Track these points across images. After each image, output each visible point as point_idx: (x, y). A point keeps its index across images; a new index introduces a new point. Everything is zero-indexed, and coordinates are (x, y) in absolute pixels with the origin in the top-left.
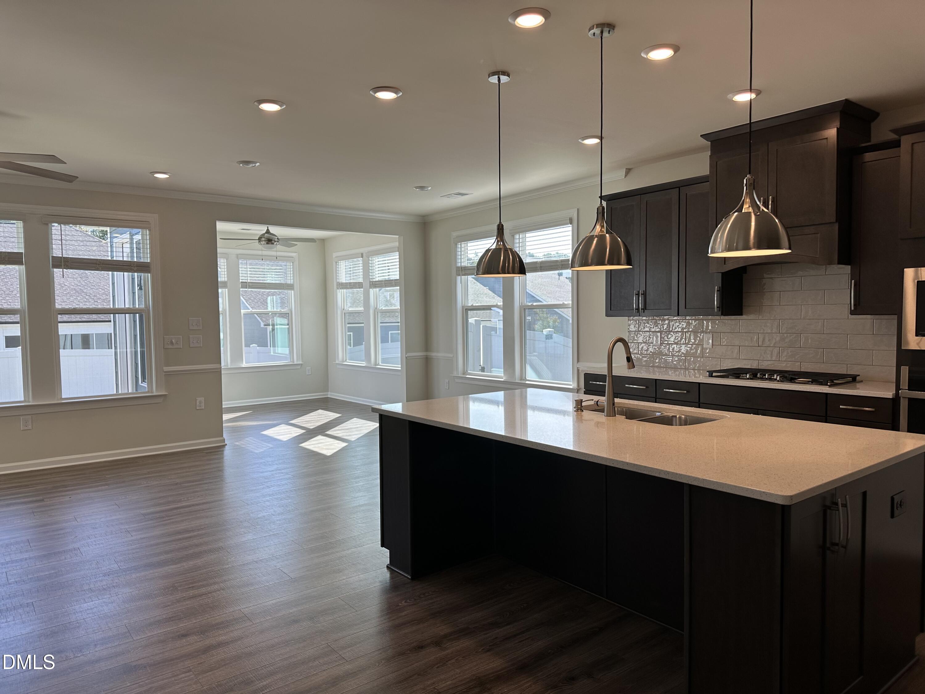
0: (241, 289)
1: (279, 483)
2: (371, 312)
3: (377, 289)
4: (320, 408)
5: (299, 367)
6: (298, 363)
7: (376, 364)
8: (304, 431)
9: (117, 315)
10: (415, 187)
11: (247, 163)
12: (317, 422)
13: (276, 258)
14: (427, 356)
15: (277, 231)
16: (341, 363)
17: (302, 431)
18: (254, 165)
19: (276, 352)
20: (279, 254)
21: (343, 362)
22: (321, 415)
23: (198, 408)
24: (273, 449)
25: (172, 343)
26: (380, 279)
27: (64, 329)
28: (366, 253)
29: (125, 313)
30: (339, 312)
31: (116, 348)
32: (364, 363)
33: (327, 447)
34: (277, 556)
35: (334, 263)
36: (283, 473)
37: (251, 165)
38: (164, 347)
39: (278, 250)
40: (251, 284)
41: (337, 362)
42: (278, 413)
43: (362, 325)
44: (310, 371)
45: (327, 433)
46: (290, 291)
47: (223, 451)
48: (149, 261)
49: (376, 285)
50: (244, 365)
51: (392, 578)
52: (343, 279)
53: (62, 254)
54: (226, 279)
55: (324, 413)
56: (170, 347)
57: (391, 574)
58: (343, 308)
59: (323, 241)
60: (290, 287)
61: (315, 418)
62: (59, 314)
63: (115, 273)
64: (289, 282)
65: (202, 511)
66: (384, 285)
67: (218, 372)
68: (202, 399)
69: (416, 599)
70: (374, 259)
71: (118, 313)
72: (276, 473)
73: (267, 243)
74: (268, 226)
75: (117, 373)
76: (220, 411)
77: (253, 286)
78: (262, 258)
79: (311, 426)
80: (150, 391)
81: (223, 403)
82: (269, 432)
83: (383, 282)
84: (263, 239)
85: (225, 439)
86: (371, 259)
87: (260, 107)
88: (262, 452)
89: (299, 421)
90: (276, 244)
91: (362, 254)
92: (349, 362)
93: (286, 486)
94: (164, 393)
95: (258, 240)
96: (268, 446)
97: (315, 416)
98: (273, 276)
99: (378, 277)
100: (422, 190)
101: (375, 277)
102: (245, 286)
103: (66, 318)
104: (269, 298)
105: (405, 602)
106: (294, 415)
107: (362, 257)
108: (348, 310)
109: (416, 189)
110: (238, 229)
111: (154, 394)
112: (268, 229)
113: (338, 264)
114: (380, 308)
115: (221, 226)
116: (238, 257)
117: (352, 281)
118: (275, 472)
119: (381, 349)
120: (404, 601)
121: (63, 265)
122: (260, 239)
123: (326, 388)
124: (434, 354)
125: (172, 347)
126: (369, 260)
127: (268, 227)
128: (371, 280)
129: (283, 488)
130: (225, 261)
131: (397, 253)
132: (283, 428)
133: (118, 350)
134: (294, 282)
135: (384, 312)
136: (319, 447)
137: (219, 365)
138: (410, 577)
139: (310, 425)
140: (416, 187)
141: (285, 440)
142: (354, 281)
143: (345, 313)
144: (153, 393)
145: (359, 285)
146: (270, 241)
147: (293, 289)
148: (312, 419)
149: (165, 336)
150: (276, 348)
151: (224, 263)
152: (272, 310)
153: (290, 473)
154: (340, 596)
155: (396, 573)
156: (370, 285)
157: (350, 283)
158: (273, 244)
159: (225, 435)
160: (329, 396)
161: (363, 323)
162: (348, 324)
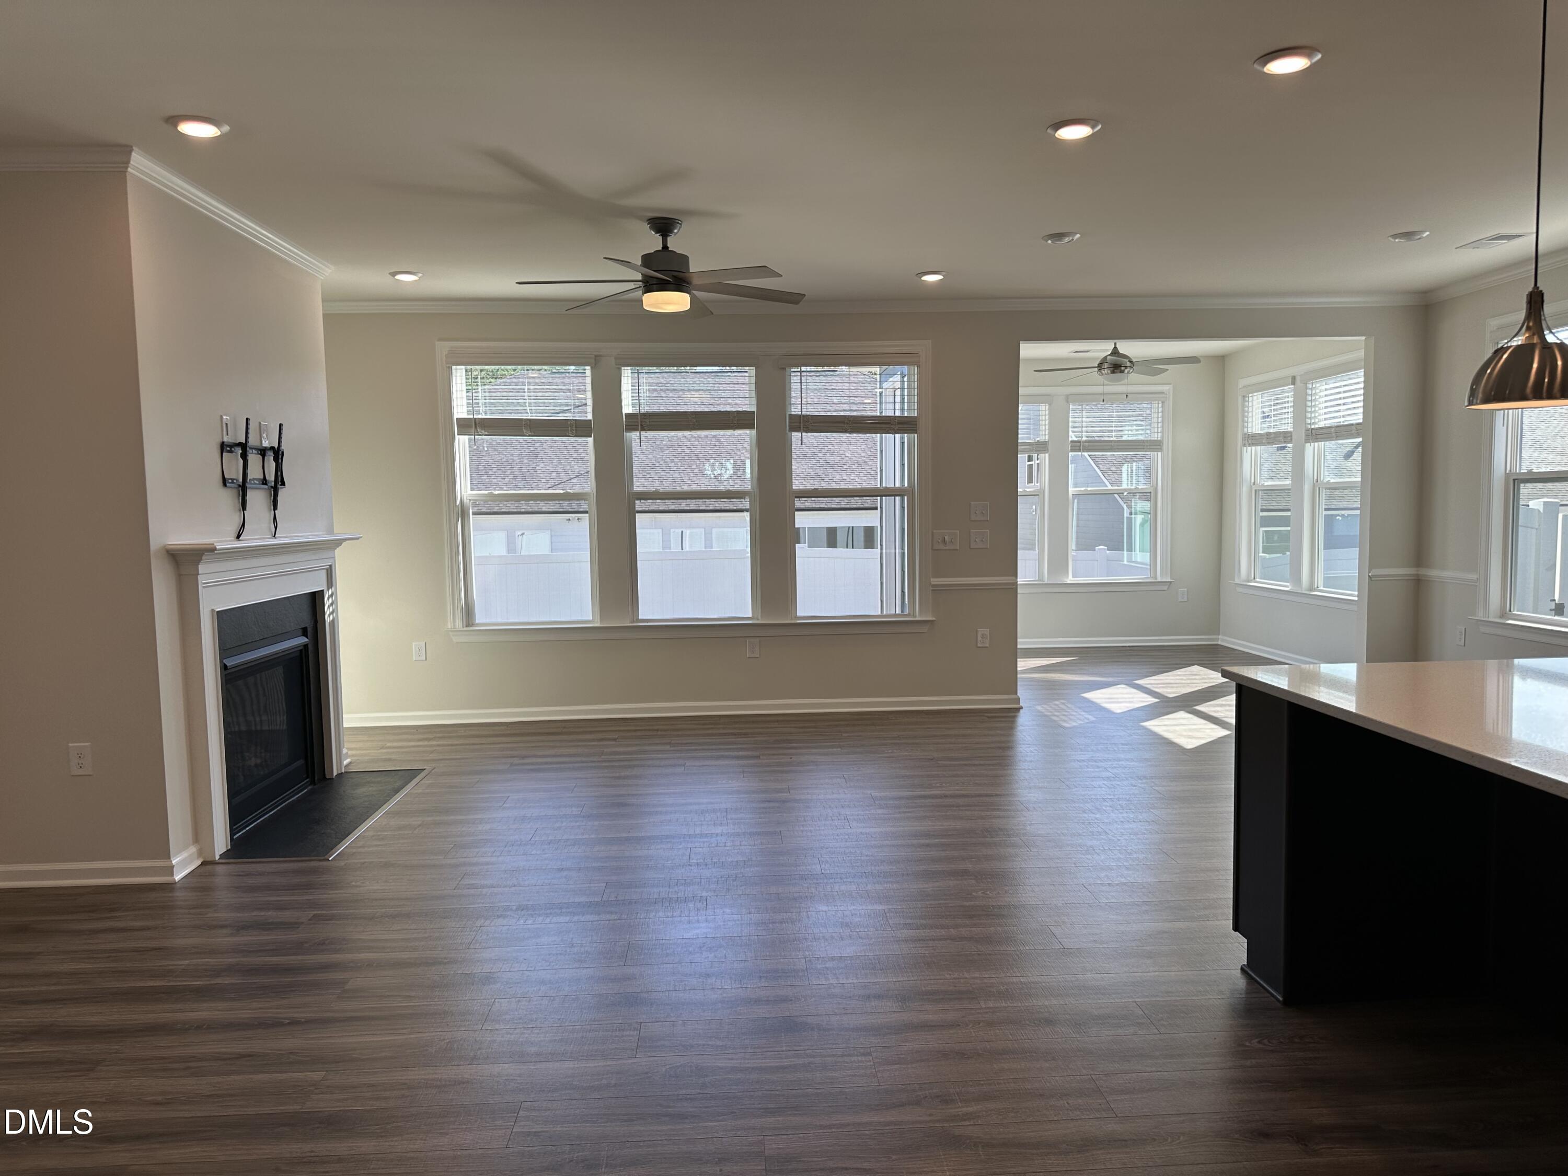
0: (1071, 454)
1: (1087, 783)
2: (1307, 488)
3: (1320, 443)
4: (1196, 662)
5: (1165, 588)
6: (1164, 580)
7: (1311, 588)
8: (1157, 700)
9: (884, 498)
10: (1391, 236)
11: (1059, 236)
12: (1183, 687)
13: (1127, 396)
14: (1418, 575)
15: (1131, 348)
16: (1245, 583)
17: (1152, 700)
18: (1071, 238)
19: (1133, 560)
20: (1131, 389)
21: (1249, 581)
22: (1195, 675)
23: (979, 645)
24: (1093, 724)
25: (944, 541)
26: (1328, 423)
27: (803, 520)
28: (1301, 376)
29: (895, 496)
30: (1245, 489)
31: (882, 549)
32: (1288, 584)
33: (1190, 734)
34: (1050, 904)
35: (1240, 399)
36: (1098, 767)
37: (1067, 240)
38: (932, 546)
39: (1133, 381)
40: (1087, 444)
41: (1237, 581)
42: (1120, 664)
43: (1288, 514)
44: (1186, 596)
45: (1198, 708)
46: (1156, 453)
47: (1015, 717)
48: (916, 415)
49: (1318, 437)
50: (1070, 579)
51: (1248, 992)
52: (1256, 426)
53: (801, 411)
54: (1047, 437)
55: (1201, 673)
56: (942, 547)
57: (1248, 984)
58: (1253, 481)
59: (1221, 360)
60: (1155, 445)
61: (1182, 679)
62: (796, 497)
63: (884, 435)
64: (1154, 437)
65: (957, 807)
66: (1334, 435)
67: (1012, 589)
68: (987, 631)
69: (1281, 1042)
70: (1318, 385)
71: (886, 496)
72: (1087, 766)
73: (1113, 372)
74: (1115, 341)
75: (882, 584)
76: (1014, 654)
77: (1090, 448)
78: (1104, 398)
79: (1170, 693)
80: (912, 614)
81: (1018, 640)
82: (1095, 696)
83: (1333, 430)
84: (1106, 365)
85: (1019, 699)
86: (1310, 386)
87: (1056, 135)
88: (1074, 727)
89: (1153, 682)
90: (1128, 373)
91: (1294, 378)
92: (1260, 583)
93: (1099, 789)
94: (931, 619)
95: (1098, 367)
96: (1088, 719)
97: (1184, 675)
98: (1135, 428)
99: (1321, 420)
100: (1410, 240)
101: (1317, 420)
102: (1078, 448)
103: (808, 503)
104: (1125, 467)
105: (1259, 1042)
106: (1146, 670)
107: (1293, 383)
108: (1263, 485)
109: (1395, 239)
110: (1070, 353)
111: (917, 619)
112: (1115, 347)
113: (1247, 399)
114: (1325, 481)
115: (1028, 350)
116: (1068, 399)
117: (1271, 430)
118: (1085, 763)
119: (1324, 561)
120: (1257, 1040)
121: (802, 427)
122: (1100, 366)
123: (1215, 629)
124: (1434, 573)
125: (945, 548)
126: (1307, 388)
127: (1115, 344)
128: (1309, 427)
129: (1092, 793)
130: (1047, 407)
131: (1361, 373)
132: (1120, 691)
133: (884, 551)
134: (1162, 437)
135: (1332, 488)
136: (1174, 731)
137: (1014, 578)
138: (1281, 999)
139: (1169, 690)
140: (1395, 236)
141: (1119, 711)
142: (1276, 430)
143: (1256, 490)
144: (915, 617)
145: (1286, 437)
146: (1117, 368)
147: (1161, 450)
148: (1178, 681)
149: (935, 531)
150: (1133, 553)
151: (1045, 410)
152: (1130, 487)
153: (1110, 770)
154: (1137, 1000)
155: (1256, 984)
156: (1307, 435)
157: (1268, 434)
158: (1122, 372)
159: (1021, 692)
160: (1220, 643)
161: (1289, 510)
162: (1262, 510)
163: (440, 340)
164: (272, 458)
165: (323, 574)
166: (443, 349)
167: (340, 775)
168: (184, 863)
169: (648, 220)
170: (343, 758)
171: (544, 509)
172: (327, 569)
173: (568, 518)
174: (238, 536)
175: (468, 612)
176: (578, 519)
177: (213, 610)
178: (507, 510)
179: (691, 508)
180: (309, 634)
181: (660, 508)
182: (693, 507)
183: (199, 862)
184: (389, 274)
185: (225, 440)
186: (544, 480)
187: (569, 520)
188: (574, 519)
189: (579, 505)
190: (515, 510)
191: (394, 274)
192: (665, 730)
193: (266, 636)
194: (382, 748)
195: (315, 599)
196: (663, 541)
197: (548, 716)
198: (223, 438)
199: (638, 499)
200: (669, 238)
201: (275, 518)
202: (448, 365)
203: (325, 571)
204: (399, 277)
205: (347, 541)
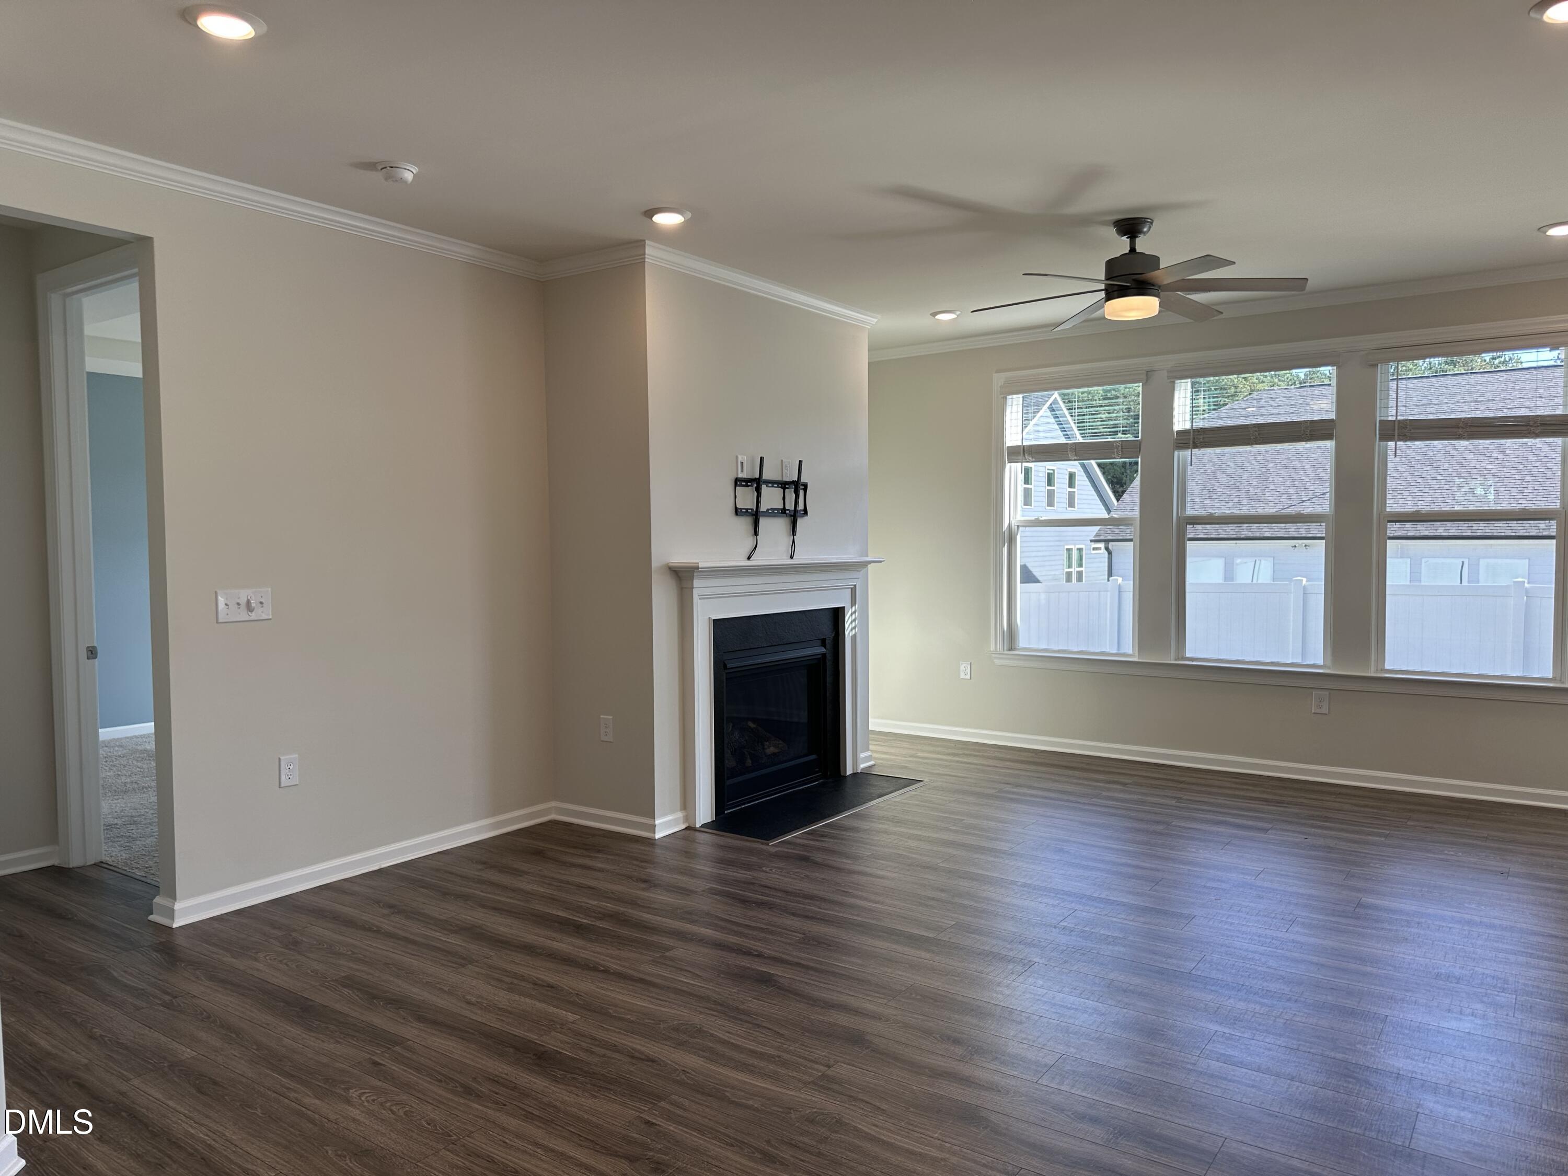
62: (1389, 521)
163: (997, 372)
164: (793, 490)
165: (848, 593)
166: (999, 379)
167: (855, 775)
168: (667, 825)
169: (1114, 223)
170: (859, 761)
171: (1267, 535)
172: (852, 589)
173: (1293, 545)
174: (749, 558)
175: (1011, 637)
176: (1306, 546)
177: (709, 618)
178: (1226, 536)
179: (1451, 534)
180: (828, 646)
181: (1409, 534)
182: (1453, 532)
183: (684, 827)
184: (931, 314)
185: (740, 475)
186: (1272, 504)
187: (1295, 546)
188: (1301, 545)
189: (1308, 530)
190: (1235, 536)
191: (934, 314)
192: (1189, 783)
193: (774, 644)
194: (912, 756)
195: (837, 615)
196: (1411, 573)
197: (1099, 752)
198: (737, 474)
199: (1190, 524)
200: (1137, 240)
201: (794, 541)
202: (1002, 396)
203: (850, 590)
204: (939, 317)
205: (872, 564)
